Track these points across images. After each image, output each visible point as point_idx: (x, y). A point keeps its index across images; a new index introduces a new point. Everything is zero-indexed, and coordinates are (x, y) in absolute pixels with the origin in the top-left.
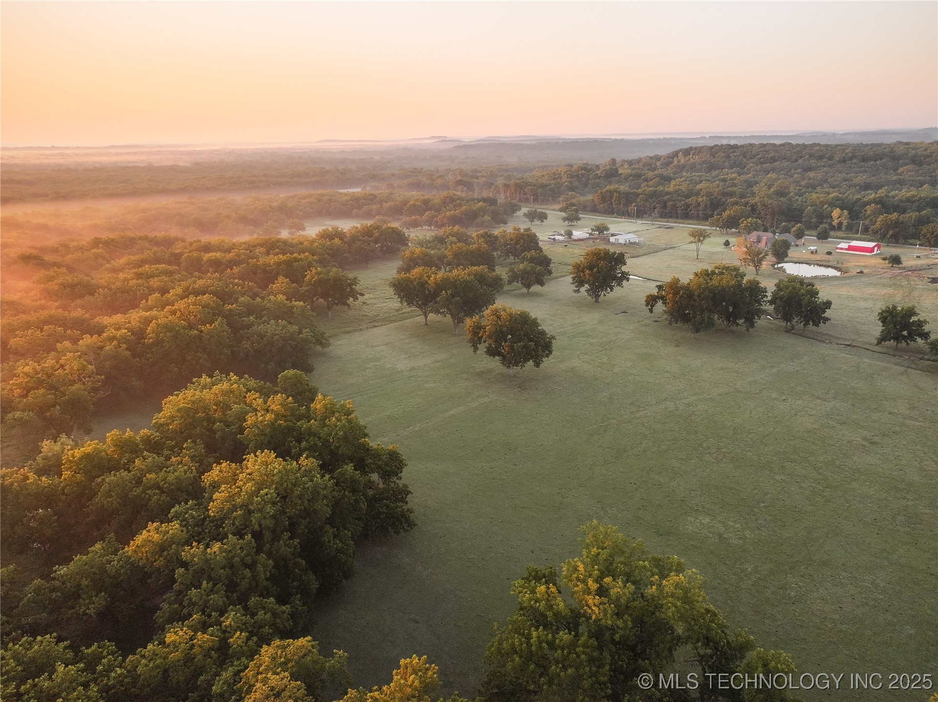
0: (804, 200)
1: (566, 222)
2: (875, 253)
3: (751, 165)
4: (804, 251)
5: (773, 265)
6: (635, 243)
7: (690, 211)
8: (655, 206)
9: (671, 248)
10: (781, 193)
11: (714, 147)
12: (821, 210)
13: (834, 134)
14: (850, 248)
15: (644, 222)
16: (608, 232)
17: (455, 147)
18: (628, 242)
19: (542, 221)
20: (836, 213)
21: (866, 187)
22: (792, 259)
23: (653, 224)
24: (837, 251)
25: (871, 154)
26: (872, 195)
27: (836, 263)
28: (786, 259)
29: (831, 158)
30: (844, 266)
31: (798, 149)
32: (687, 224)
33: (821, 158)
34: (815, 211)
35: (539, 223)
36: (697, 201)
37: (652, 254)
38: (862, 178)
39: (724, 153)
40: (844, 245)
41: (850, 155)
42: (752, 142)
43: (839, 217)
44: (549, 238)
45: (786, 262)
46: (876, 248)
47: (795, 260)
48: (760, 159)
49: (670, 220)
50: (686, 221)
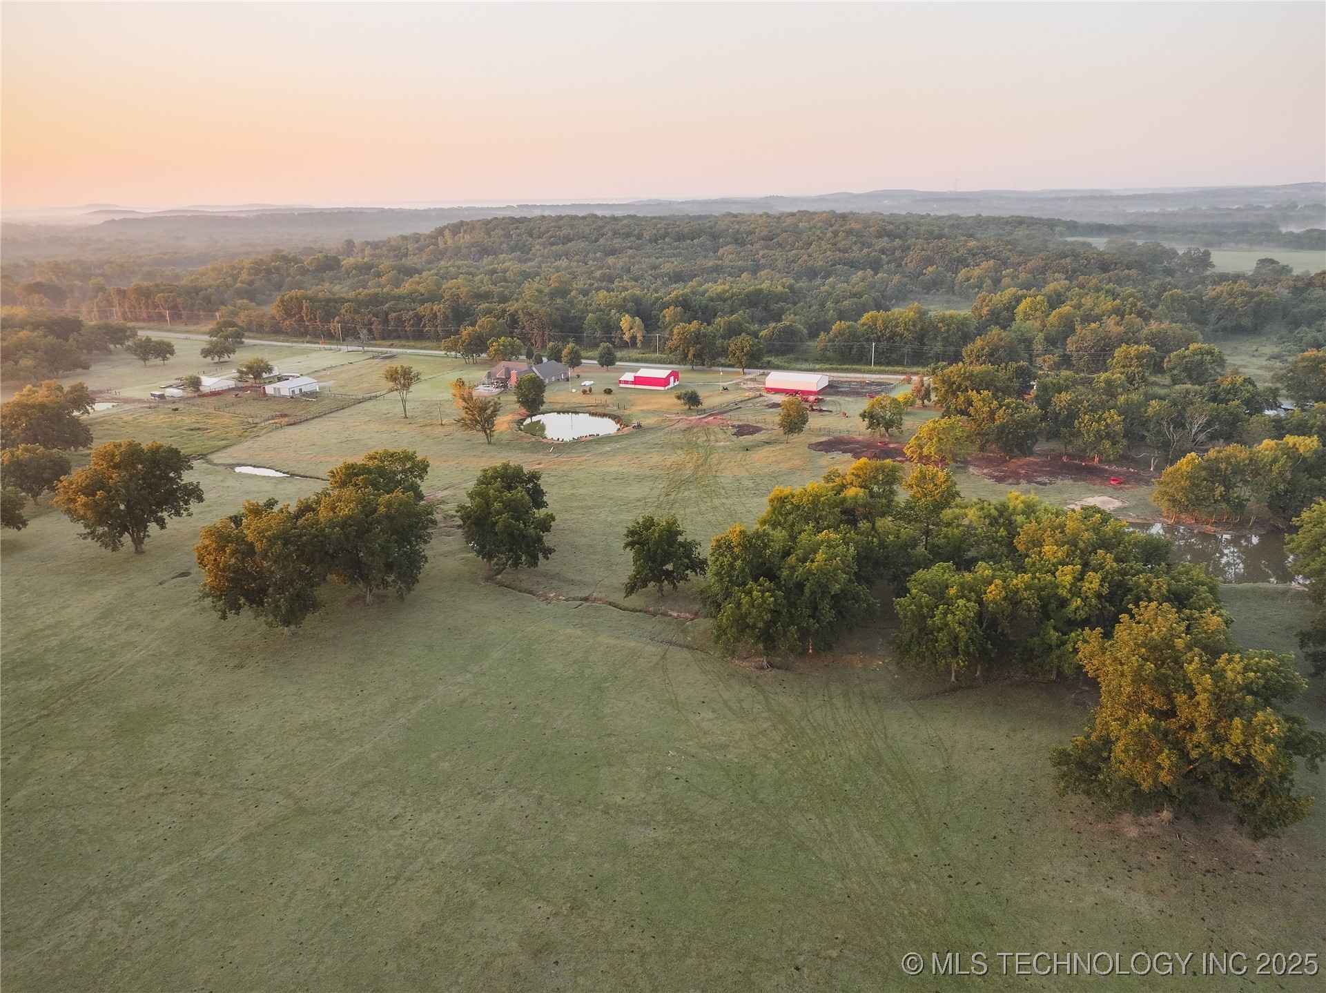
0: (589, 302)
1: (209, 359)
2: (671, 385)
3: (537, 247)
4: (574, 390)
5: (520, 422)
6: (312, 394)
7: (424, 326)
8: (370, 320)
9: (370, 399)
10: (562, 292)
11: (492, 220)
12: (607, 318)
13: (670, 203)
14: (638, 381)
15: (350, 348)
16: (272, 375)
17: (107, 222)
18: (297, 392)
19: (164, 358)
20: (625, 322)
21: (678, 277)
22: (552, 407)
23: (365, 352)
24: (621, 385)
25: (686, 230)
26: (678, 290)
27: (616, 408)
28: (542, 408)
29: (639, 237)
30: (627, 412)
31: (600, 223)
32: (421, 349)
33: (628, 235)
34: (600, 319)
35: (159, 361)
36: (432, 309)
37: (333, 415)
38: (671, 265)
39: (503, 229)
40: (629, 376)
41: (662, 231)
42: (573, 213)
43: (631, 328)
44: (152, 395)
45: (543, 413)
46: (672, 379)
47: (558, 407)
48: (550, 238)
49: (396, 342)
50: (419, 344)
